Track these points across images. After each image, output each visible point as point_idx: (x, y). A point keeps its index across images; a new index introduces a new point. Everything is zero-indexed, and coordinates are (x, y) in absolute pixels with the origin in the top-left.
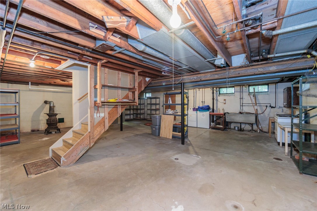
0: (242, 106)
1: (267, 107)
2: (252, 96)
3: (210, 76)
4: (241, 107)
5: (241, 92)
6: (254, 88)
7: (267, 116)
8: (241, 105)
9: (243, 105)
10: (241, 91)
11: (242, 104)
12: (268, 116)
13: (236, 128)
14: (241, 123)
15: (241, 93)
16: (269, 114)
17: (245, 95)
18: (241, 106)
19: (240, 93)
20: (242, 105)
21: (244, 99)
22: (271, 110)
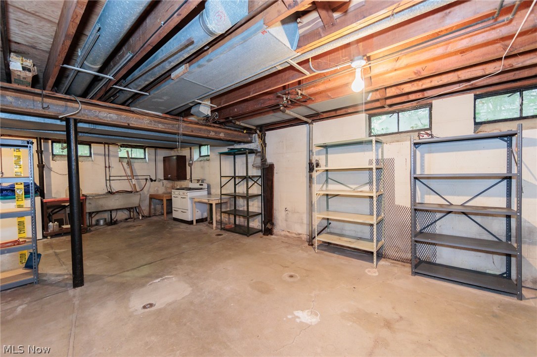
0: (110, 180)
1: (146, 181)
2: (125, 164)
3: (148, 122)
4: (108, 182)
5: (107, 155)
6: (128, 152)
7: (146, 193)
8: (108, 178)
9: (111, 178)
10: (107, 153)
11: (110, 176)
12: (148, 193)
13: (102, 222)
14: (111, 211)
15: (107, 158)
16: (148, 191)
17: (114, 162)
18: (106, 180)
19: (104, 157)
20: (108, 180)
21: (113, 167)
22: (150, 184)
